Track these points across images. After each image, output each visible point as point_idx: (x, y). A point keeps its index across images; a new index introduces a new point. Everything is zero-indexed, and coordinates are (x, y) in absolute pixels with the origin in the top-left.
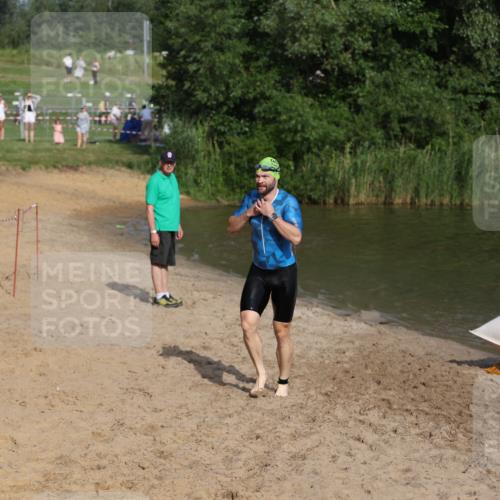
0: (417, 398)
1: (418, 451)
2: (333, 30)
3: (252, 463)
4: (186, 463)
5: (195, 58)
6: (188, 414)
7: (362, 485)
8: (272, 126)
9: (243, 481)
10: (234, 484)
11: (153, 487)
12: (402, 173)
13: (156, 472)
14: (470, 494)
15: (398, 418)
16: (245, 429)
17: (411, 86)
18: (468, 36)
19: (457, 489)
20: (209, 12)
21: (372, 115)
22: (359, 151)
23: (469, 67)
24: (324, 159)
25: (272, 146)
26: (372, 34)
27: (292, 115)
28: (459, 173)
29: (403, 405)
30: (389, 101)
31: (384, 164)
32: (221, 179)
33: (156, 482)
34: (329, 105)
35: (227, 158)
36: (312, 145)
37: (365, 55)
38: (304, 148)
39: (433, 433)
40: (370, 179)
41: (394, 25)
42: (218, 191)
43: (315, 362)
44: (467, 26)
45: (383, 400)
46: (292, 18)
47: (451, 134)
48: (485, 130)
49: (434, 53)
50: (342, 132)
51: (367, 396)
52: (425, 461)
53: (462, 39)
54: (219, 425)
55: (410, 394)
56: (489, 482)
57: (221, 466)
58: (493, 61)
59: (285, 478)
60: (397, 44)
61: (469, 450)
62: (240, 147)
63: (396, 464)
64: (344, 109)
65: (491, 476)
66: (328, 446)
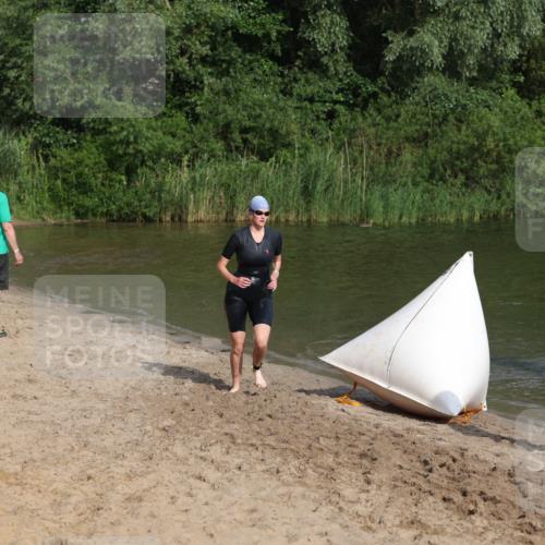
0: (263, 431)
1: (264, 489)
3: (83, 507)
4: (10, 509)
5: (15, 63)
6: (12, 455)
8: (101, 137)
9: (73, 527)
10: (63, 530)
12: (244, 187)
14: (321, 535)
15: (242, 453)
16: (74, 469)
17: (253, 93)
18: (314, 39)
19: (307, 530)
20: (30, 13)
21: (211, 125)
22: (197, 165)
23: (315, 73)
24: (159, 172)
25: (102, 159)
26: (210, 37)
27: (125, 126)
28: (306, 187)
29: (247, 439)
30: (230, 110)
31: (225, 177)
32: (47, 195)
34: (164, 114)
35: (54, 173)
36: (146, 158)
37: (204, 60)
38: (137, 162)
39: (281, 469)
40: (210, 194)
41: (234, 27)
42: (44, 209)
43: (151, 394)
44: (314, 28)
45: (226, 434)
47: (297, 146)
48: (333, 141)
49: (278, 57)
50: (179, 143)
51: (209, 431)
52: (272, 500)
53: (308, 42)
54: (47, 466)
55: (256, 427)
56: (340, 521)
57: (49, 511)
58: (341, 66)
59: (120, 524)
60: (237, 48)
61: (319, 487)
62: (68, 161)
63: (241, 504)
64: (180, 119)
65: (343, 515)
66: (166, 486)
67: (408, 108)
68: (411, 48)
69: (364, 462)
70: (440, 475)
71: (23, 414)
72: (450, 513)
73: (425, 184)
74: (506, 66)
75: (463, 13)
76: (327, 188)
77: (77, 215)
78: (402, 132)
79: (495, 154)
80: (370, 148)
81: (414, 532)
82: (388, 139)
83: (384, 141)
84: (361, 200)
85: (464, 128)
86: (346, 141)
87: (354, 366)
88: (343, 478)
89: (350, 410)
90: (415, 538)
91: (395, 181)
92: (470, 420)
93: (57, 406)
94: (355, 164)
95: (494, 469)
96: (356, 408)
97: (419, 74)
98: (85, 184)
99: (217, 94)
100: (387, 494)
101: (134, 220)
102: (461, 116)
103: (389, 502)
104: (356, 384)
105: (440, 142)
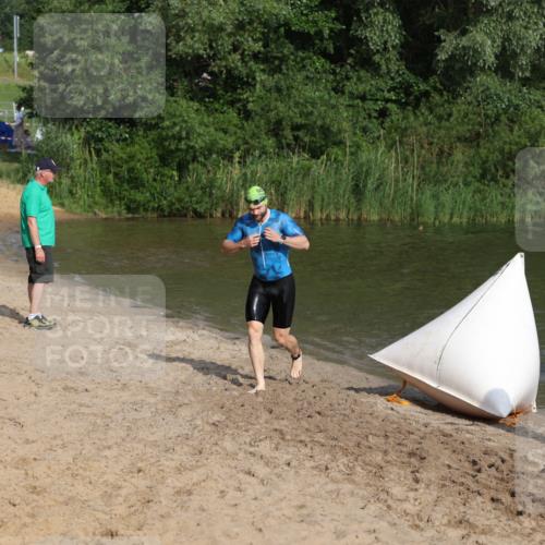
0: (312, 427)
1: (313, 485)
2: (221, 28)
3: (133, 499)
4: (61, 499)
6: (64, 446)
7: (253, 524)
8: (154, 132)
9: (123, 519)
10: (113, 521)
11: (25, 525)
12: (295, 185)
13: (28, 509)
14: (369, 532)
15: (291, 450)
16: (125, 461)
17: (305, 90)
18: (366, 37)
19: (355, 526)
20: (85, 7)
21: (263, 122)
22: (248, 163)
23: (368, 71)
24: (210, 168)
25: (154, 154)
26: (263, 33)
27: (177, 121)
28: (357, 186)
29: (296, 436)
30: (281, 107)
31: (275, 175)
32: (98, 189)
33: (28, 520)
34: (216, 110)
35: (106, 167)
36: (198, 154)
37: (256, 56)
38: (189, 158)
39: (330, 466)
41: (287, 24)
42: (96, 203)
43: (201, 388)
44: (366, 26)
45: (276, 430)
46: (176, 15)
47: (348, 144)
48: (385, 139)
49: (330, 55)
51: (258, 427)
52: (321, 497)
53: (360, 40)
54: (97, 459)
55: (304, 424)
56: (389, 519)
57: (100, 502)
58: (393, 64)
59: (169, 516)
60: (290, 45)
61: (368, 485)
62: (121, 155)
63: (290, 500)
64: (232, 115)
65: (392, 513)
66: (216, 480)
67: (459, 107)
68: (463, 47)
69: (413, 460)
70: (489, 476)
71: (74, 406)
72: (498, 513)
73: (477, 184)
75: (517, 13)
76: (378, 186)
77: (129, 209)
78: (454, 132)
80: (422, 147)
81: (461, 532)
82: (439, 138)
83: (435, 140)
84: (412, 199)
85: (516, 128)
86: (397, 139)
87: (403, 365)
88: (392, 476)
89: (399, 409)
90: (463, 538)
91: (446, 181)
92: (519, 421)
93: (108, 399)
94: (407, 162)
96: (406, 407)
97: (472, 74)
98: (136, 179)
100: (435, 494)
102: (514, 117)
103: (437, 502)
104: (405, 382)
105: (492, 143)
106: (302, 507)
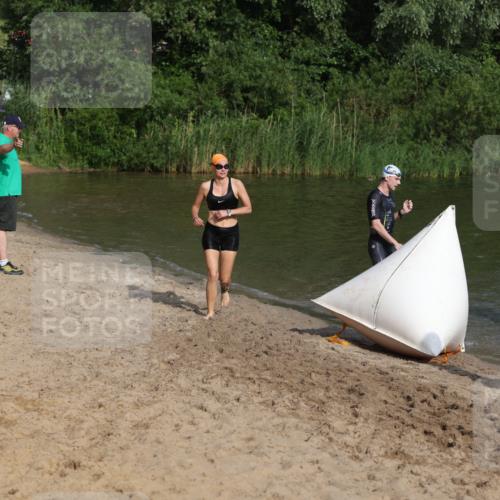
0: (260, 366)
1: (261, 419)
3: (94, 432)
4: (27, 432)
6: (30, 383)
7: (205, 455)
9: (85, 451)
10: (76, 453)
12: (244, 142)
14: (313, 462)
15: (240, 386)
16: (87, 397)
17: (254, 55)
18: (311, 7)
19: (300, 458)
21: (215, 84)
22: (201, 121)
23: (312, 38)
24: (166, 127)
25: (115, 113)
26: (216, 3)
28: (301, 143)
29: (246, 373)
30: (232, 71)
31: (226, 132)
32: (63, 145)
34: (173, 73)
35: (70, 125)
36: (155, 113)
37: (210, 24)
38: (146, 117)
39: (276, 402)
42: (60, 158)
43: (157, 330)
45: (226, 368)
47: (293, 105)
48: (327, 101)
49: (278, 22)
50: (185, 101)
51: (210, 365)
52: (268, 430)
53: (306, 10)
54: (61, 394)
55: (253, 362)
56: (331, 450)
57: (63, 435)
58: (335, 32)
59: (128, 447)
60: (240, 14)
61: (311, 419)
62: (83, 114)
63: (239, 433)
64: (187, 78)
65: (333, 444)
66: (171, 414)
67: (396, 72)
68: (401, 17)
69: (353, 396)
70: (422, 410)
71: (39, 346)
72: (431, 445)
73: (411, 142)
74: (487, 35)
76: (319, 146)
77: (91, 164)
78: (391, 95)
79: (475, 116)
80: (361, 108)
81: (397, 462)
82: (376, 100)
83: (373, 102)
84: (351, 156)
86: (339, 101)
87: (343, 309)
88: (333, 411)
89: (339, 349)
90: (399, 468)
91: (383, 139)
92: (449, 360)
94: (346, 123)
95: (471, 406)
96: (345, 347)
97: (407, 41)
98: (98, 136)
99: (221, 55)
100: (373, 427)
101: (143, 170)
102: (445, 81)
103: (375, 434)
104: (345, 325)
105: (425, 104)
106: (250, 439)
